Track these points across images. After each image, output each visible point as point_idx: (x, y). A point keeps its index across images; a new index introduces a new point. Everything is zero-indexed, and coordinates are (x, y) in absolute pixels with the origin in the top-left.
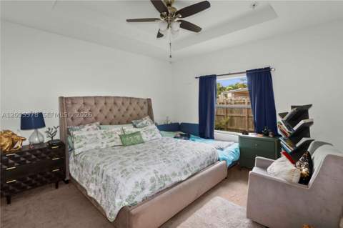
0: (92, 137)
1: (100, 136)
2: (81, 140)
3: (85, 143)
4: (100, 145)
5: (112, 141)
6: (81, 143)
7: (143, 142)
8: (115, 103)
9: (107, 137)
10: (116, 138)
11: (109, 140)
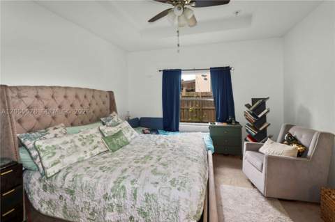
0: (69, 145)
1: (79, 143)
2: (54, 154)
3: (62, 156)
4: (82, 155)
5: (95, 148)
6: (56, 157)
7: (129, 143)
8: (77, 97)
9: (88, 144)
10: (98, 142)
11: (90, 147)
